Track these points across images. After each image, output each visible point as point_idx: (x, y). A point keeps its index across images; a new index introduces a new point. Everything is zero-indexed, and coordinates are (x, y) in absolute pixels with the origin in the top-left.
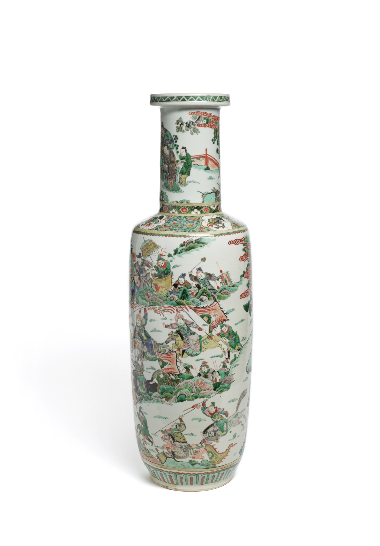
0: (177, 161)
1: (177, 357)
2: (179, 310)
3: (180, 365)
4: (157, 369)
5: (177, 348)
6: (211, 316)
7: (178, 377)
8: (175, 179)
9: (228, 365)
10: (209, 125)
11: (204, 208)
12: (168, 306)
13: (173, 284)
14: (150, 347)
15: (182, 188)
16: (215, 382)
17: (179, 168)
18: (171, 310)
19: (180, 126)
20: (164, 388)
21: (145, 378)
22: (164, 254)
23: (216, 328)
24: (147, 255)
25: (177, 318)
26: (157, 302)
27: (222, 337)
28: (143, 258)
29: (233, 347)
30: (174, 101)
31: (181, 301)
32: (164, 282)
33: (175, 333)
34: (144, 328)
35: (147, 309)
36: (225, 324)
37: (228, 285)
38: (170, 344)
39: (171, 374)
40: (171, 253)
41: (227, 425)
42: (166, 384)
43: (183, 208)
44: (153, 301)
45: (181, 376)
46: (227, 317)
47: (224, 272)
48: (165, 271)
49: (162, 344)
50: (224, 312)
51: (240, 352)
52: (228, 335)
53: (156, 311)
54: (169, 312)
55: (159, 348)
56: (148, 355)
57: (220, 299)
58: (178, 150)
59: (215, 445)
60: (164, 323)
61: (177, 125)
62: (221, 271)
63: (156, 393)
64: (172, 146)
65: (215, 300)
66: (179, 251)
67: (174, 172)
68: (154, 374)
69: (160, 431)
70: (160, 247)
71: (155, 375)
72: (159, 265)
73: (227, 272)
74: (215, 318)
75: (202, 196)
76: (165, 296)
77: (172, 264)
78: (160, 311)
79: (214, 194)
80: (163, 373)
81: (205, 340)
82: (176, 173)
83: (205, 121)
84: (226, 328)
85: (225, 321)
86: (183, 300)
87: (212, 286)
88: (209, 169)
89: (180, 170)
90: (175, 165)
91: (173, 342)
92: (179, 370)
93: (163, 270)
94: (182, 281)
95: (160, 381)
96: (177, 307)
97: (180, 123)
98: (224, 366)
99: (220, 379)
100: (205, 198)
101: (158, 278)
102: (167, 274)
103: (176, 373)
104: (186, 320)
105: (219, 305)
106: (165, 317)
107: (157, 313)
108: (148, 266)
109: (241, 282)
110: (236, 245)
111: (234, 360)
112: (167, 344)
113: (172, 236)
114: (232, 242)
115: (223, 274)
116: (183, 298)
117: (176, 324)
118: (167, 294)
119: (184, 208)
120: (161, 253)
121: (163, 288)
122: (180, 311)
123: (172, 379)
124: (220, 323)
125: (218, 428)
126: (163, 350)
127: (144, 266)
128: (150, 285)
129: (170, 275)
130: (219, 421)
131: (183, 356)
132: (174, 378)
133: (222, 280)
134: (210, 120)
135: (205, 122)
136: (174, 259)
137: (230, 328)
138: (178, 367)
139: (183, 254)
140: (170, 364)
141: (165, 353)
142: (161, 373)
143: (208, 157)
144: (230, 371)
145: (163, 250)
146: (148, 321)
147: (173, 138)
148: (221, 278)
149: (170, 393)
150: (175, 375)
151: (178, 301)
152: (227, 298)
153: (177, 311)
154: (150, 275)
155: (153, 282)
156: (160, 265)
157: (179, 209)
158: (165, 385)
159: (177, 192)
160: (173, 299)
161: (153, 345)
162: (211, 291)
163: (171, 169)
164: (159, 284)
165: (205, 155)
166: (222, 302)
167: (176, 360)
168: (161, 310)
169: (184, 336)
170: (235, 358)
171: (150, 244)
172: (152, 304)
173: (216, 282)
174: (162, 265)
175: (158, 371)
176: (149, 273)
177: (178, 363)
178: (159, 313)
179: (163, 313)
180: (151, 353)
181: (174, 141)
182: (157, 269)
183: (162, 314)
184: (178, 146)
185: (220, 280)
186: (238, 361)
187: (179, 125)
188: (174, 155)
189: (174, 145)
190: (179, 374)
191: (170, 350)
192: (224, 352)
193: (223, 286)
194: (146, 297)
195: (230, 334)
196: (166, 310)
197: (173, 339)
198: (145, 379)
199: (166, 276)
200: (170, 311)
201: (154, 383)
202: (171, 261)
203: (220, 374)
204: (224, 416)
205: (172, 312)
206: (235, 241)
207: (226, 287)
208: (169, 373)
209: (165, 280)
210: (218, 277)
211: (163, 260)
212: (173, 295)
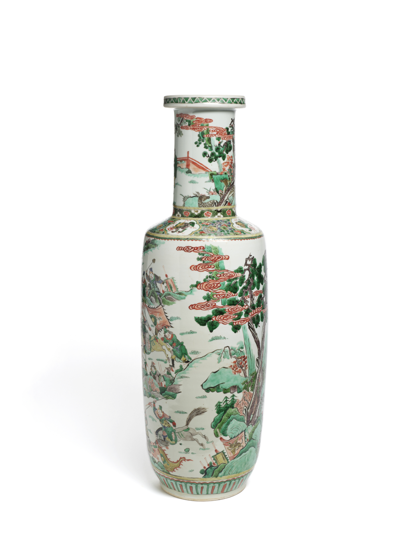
6: (157, 318)
9: (173, 374)
10: (192, 127)
11: (185, 211)
16: (161, 386)
23: (160, 331)
27: (165, 342)
29: (177, 357)
36: (168, 330)
37: (173, 291)
41: (175, 436)
46: (170, 323)
47: (169, 277)
50: (168, 318)
51: (188, 365)
52: (172, 343)
57: (165, 303)
59: (165, 450)
62: (166, 276)
65: (161, 304)
73: (173, 278)
74: (160, 322)
75: (183, 199)
79: (197, 198)
81: (153, 340)
83: (187, 123)
84: (169, 334)
85: (169, 327)
87: (158, 289)
88: (191, 173)
98: (169, 373)
99: (165, 384)
100: (186, 202)
105: (163, 309)
109: (191, 292)
110: (187, 252)
111: (180, 371)
114: (181, 248)
115: (168, 279)
124: (164, 328)
125: (166, 434)
130: (167, 427)
133: (167, 284)
134: (193, 122)
135: (187, 125)
137: (174, 336)
143: (190, 160)
144: (175, 380)
148: (166, 283)
152: (172, 304)
162: (158, 293)
165: (187, 158)
166: (166, 307)
170: (181, 369)
173: (161, 285)
185: (165, 284)
186: (185, 373)
192: (168, 358)
193: (168, 291)
195: (173, 341)
203: (165, 380)
204: (171, 424)
206: (186, 248)
207: (171, 293)
210: (163, 280)
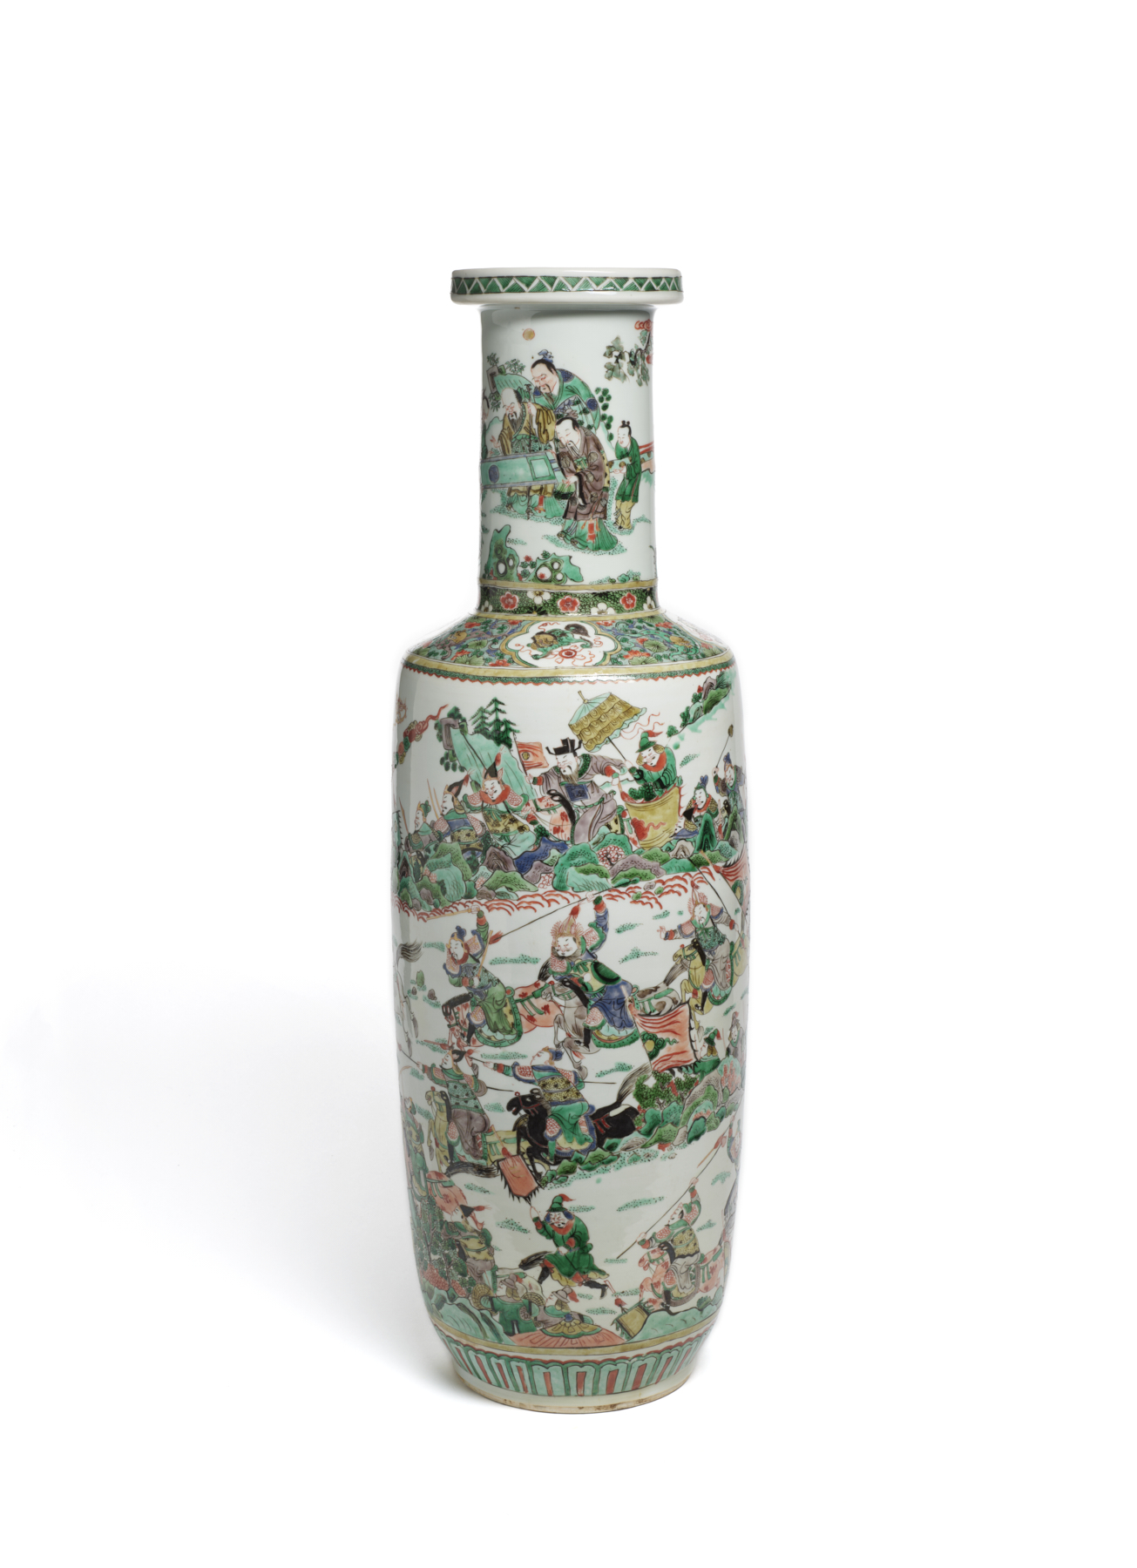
0: (611, 464)
1: (690, 1017)
2: (696, 882)
3: (697, 1038)
4: (636, 1066)
5: (692, 989)
7: (691, 1071)
8: (602, 516)
12: (671, 876)
13: (682, 811)
14: (614, 1009)
15: (623, 539)
17: (615, 483)
18: (679, 886)
19: (617, 362)
20: (657, 1113)
21: (591, 1103)
22: (656, 731)
24: (599, 742)
25: (692, 906)
26: (641, 871)
28: (580, 752)
30: (627, 289)
31: (701, 854)
32: (659, 809)
33: (690, 947)
34: (595, 957)
35: (604, 899)
38: (675, 985)
39: (676, 1070)
40: (674, 725)
42: (661, 1101)
43: (626, 595)
44: (627, 873)
45: (700, 1067)
48: (663, 779)
49: (657, 988)
53: (638, 897)
54: (674, 892)
55: (646, 1003)
56: (608, 1031)
58: (610, 431)
60: (661, 928)
61: (606, 360)
63: (635, 1137)
64: (594, 421)
66: (692, 716)
67: (602, 494)
68: (625, 1083)
69: (636, 1244)
70: (644, 710)
71: (631, 1084)
72: (646, 763)
76: (664, 849)
77: (679, 756)
78: (650, 896)
80: (656, 1073)
82: (606, 498)
86: (704, 851)
89: (618, 487)
90: (604, 475)
91: (685, 975)
92: (695, 1051)
93: (655, 775)
94: (701, 798)
95: (646, 1098)
96: (693, 874)
97: (616, 353)
101: (642, 803)
102: (669, 785)
103: (689, 1061)
104: (711, 905)
106: (664, 910)
107: (640, 904)
108: (606, 771)
112: (667, 985)
113: (671, 676)
116: (703, 846)
117: (691, 922)
118: (670, 842)
119: (629, 596)
120: (649, 728)
121: (658, 827)
122: (699, 884)
123: (678, 1081)
126: (658, 1007)
127: (588, 776)
128: (615, 827)
129: (675, 786)
131: (705, 1008)
132: (683, 1079)
136: (682, 739)
138: (693, 1044)
139: (700, 723)
140: (675, 1042)
141: (662, 1013)
142: (650, 1074)
145: (653, 719)
146: (611, 934)
147: (597, 397)
149: (672, 1123)
150: (686, 1067)
151: (694, 856)
153: (693, 885)
154: (618, 798)
155: (628, 817)
156: (649, 764)
157: (615, 600)
158: (660, 1104)
159: (611, 551)
160: (684, 852)
161: (627, 998)
163: (590, 487)
164: (647, 818)
167: (690, 1024)
168: (652, 891)
169: (706, 953)
171: (608, 708)
172: (624, 880)
174: (655, 762)
175: (642, 1070)
176: (613, 792)
177: (693, 1033)
178: (647, 903)
179: (659, 900)
180: (617, 1024)
181: (600, 405)
182: (638, 777)
183: (657, 902)
184: (611, 418)
187: (613, 360)
188: (598, 447)
189: (598, 417)
190: (695, 1064)
191: (675, 1001)
194: (601, 863)
196: (667, 890)
197: (683, 968)
198: (592, 1107)
199: (666, 792)
200: (676, 889)
201: (626, 1110)
202: (677, 747)
205: (682, 890)
208: (670, 1069)
209: (662, 804)
211: (656, 747)
212: (683, 842)
